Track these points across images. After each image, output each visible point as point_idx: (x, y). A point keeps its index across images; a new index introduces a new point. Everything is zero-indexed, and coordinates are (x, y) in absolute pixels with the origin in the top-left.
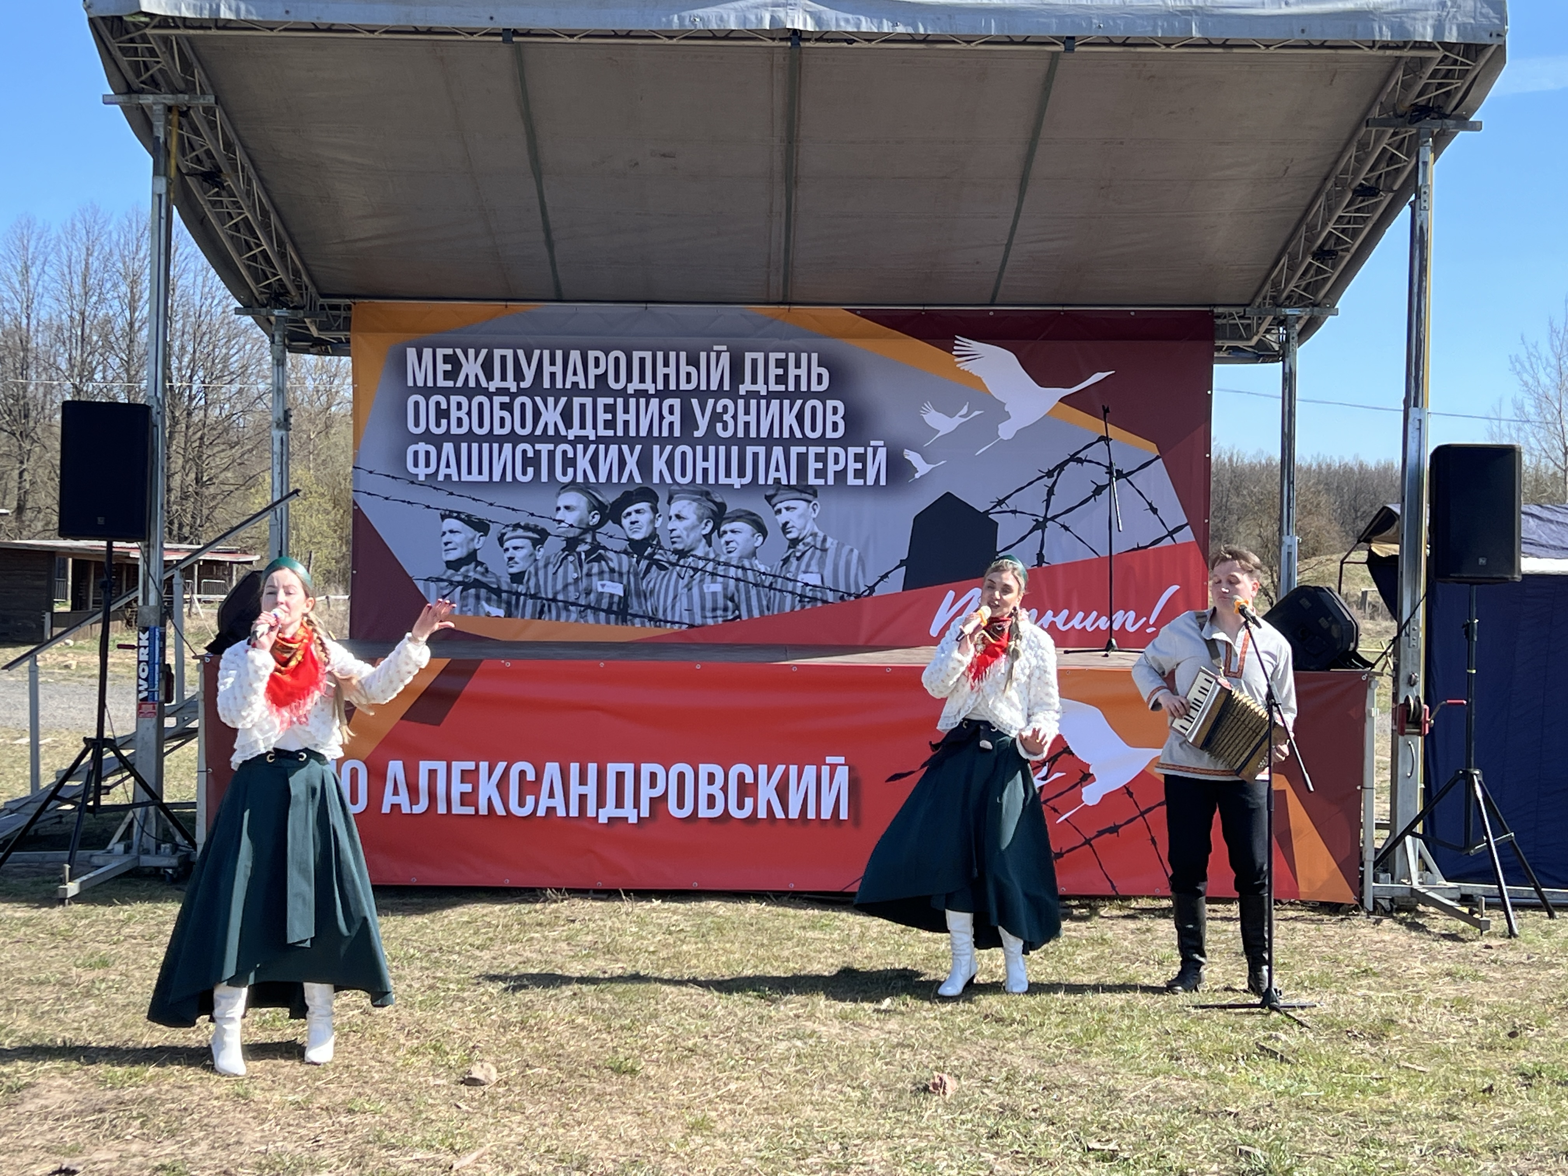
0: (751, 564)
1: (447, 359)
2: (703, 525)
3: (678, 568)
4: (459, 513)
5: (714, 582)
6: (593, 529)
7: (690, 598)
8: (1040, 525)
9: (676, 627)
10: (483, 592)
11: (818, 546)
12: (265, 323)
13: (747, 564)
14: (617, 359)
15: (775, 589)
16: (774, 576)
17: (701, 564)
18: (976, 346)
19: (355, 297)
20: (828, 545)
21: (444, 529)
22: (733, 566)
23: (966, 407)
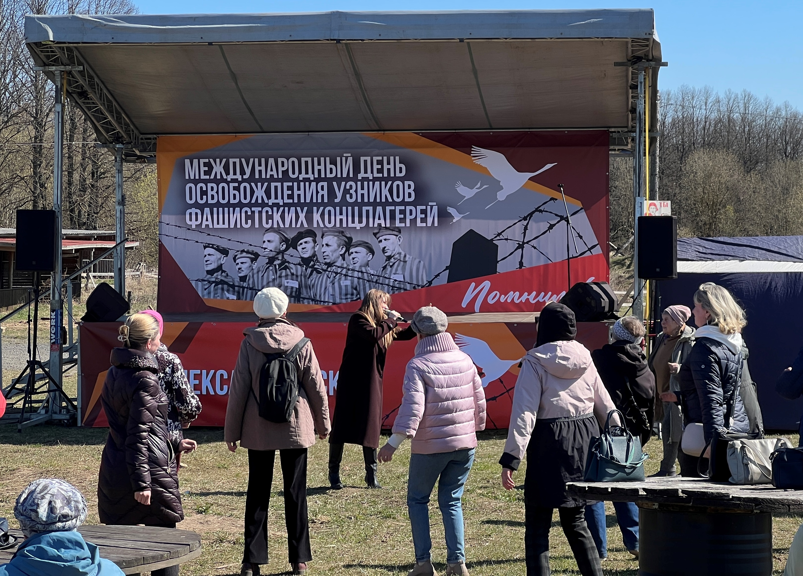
0: (366, 270)
1: (205, 164)
2: (340, 249)
3: (327, 272)
4: (213, 245)
5: (346, 279)
6: (283, 252)
7: (334, 288)
8: (521, 247)
9: (326, 304)
10: (225, 287)
11: (402, 259)
12: (113, 151)
13: (364, 270)
14: (293, 162)
15: (379, 283)
16: (378, 276)
17: (339, 270)
18: (483, 151)
19: (158, 134)
20: (407, 259)
21: (205, 254)
22: (356, 271)
23: (479, 184)
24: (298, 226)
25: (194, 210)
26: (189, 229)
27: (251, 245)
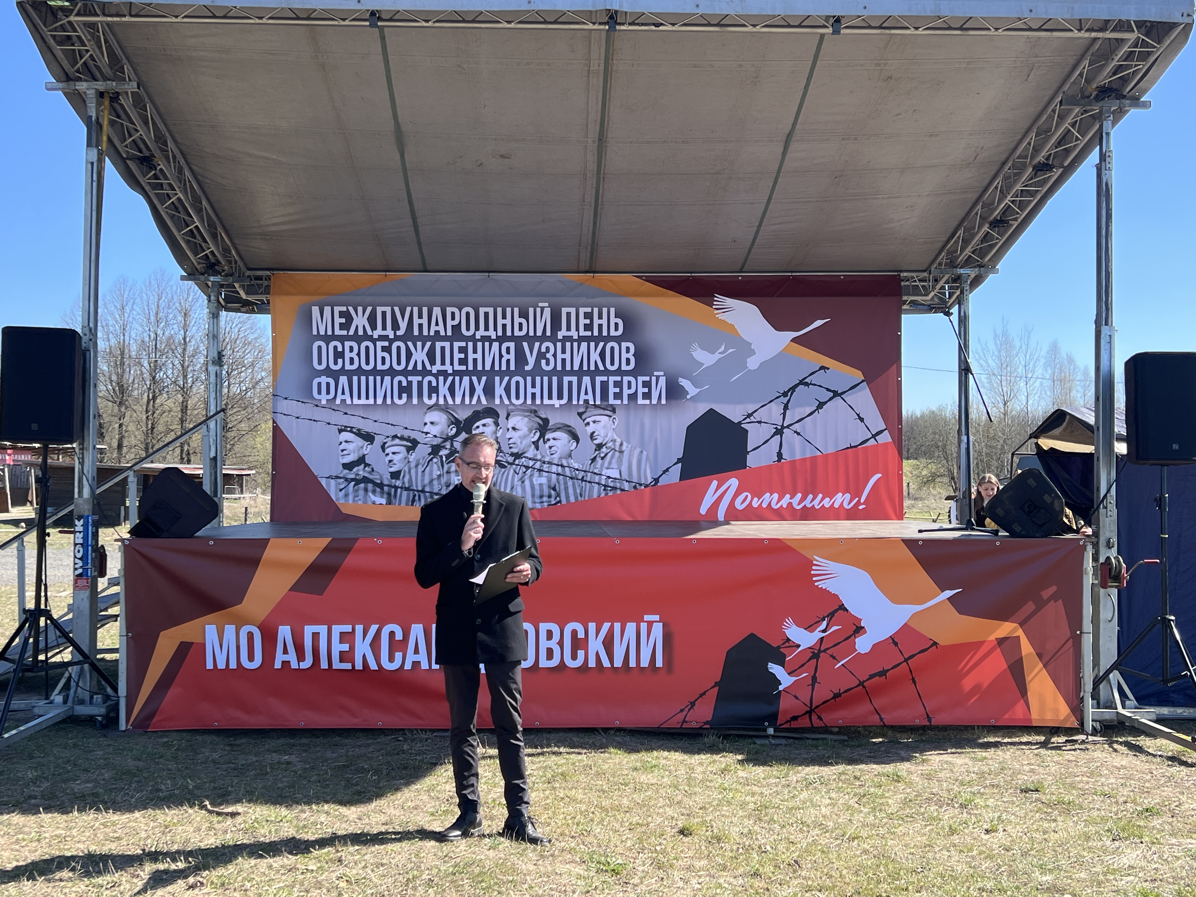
0: (568, 463)
1: (342, 314)
2: (532, 435)
3: (514, 466)
4: (352, 428)
5: (540, 476)
6: (452, 438)
7: (523, 489)
8: (779, 432)
10: (370, 486)
11: (617, 449)
12: (204, 287)
13: (565, 463)
14: (468, 314)
15: (586, 481)
16: (585, 471)
17: (531, 463)
18: (730, 302)
19: (273, 270)
20: (624, 448)
21: (341, 440)
22: (555, 464)
23: (723, 347)
24: (474, 401)
25: (324, 380)
26: (317, 406)
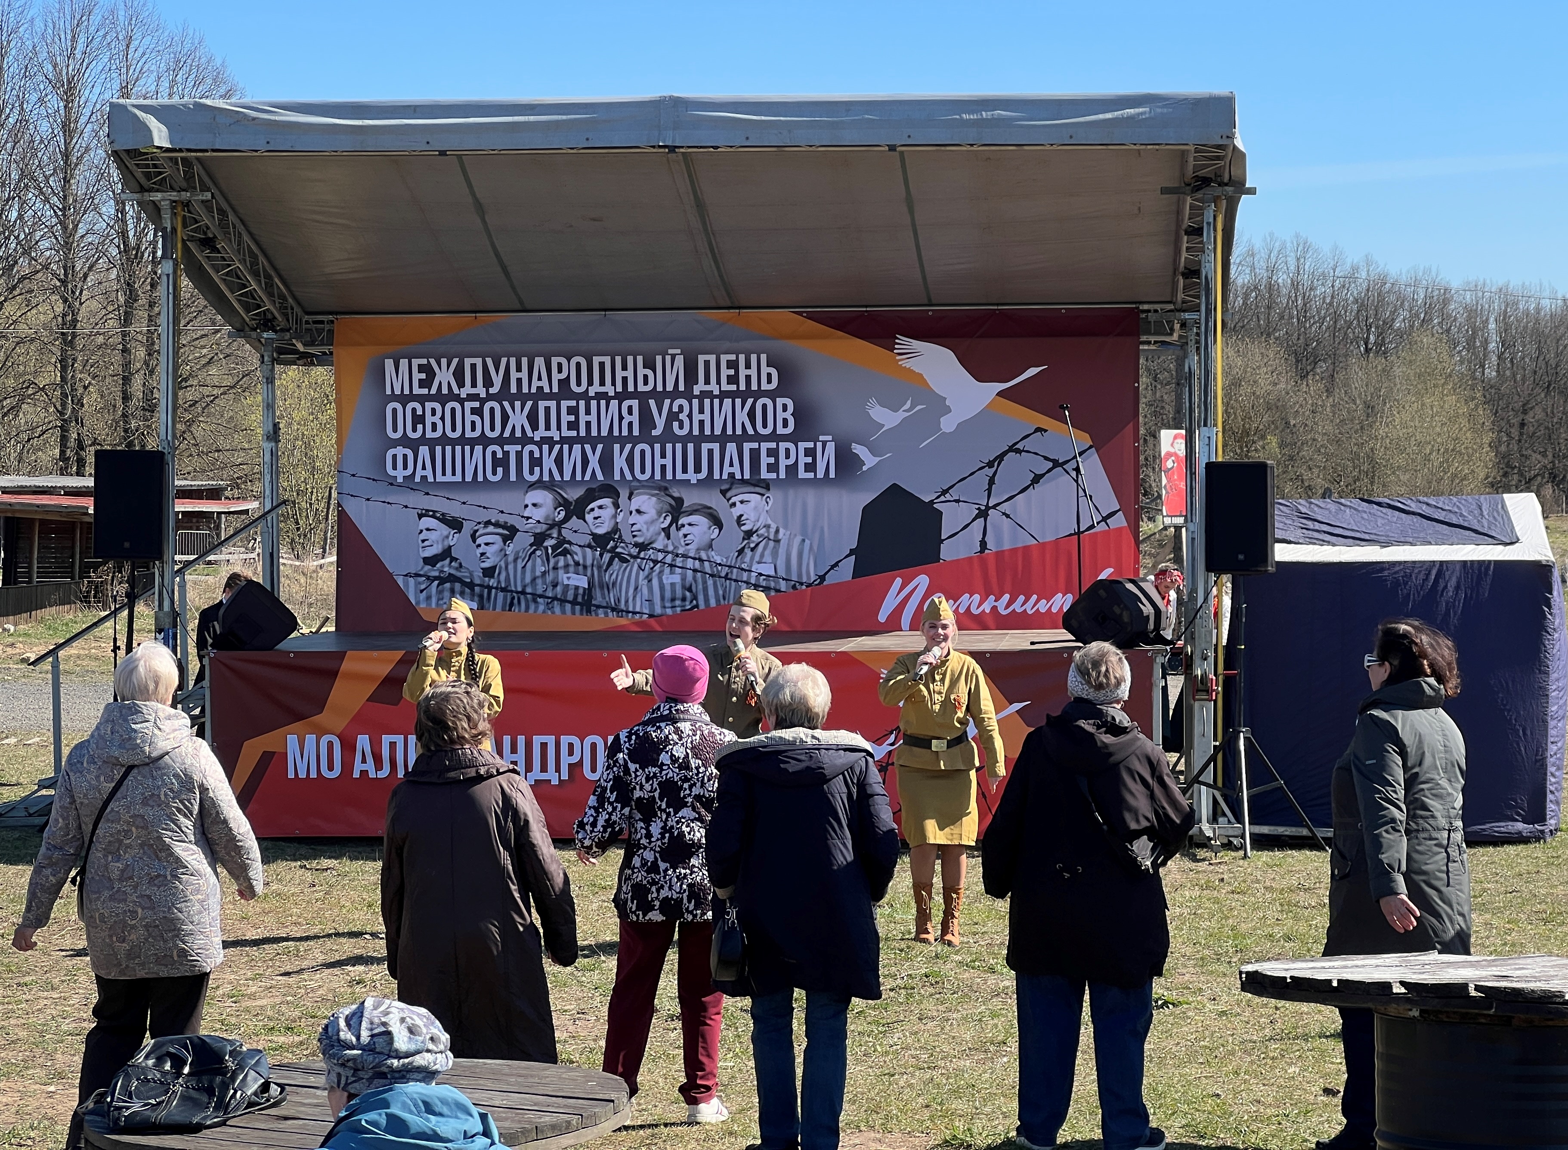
0: (708, 557)
1: (421, 368)
2: (662, 519)
3: (639, 560)
4: (434, 512)
5: (672, 573)
6: (559, 525)
7: (651, 589)
8: (983, 514)
9: (637, 617)
10: (457, 586)
11: (772, 537)
12: (257, 346)
13: (704, 556)
14: (578, 365)
15: (730, 579)
16: (730, 567)
17: (660, 556)
18: (916, 345)
19: (337, 313)
20: (781, 536)
21: (421, 527)
22: (691, 557)
23: (909, 402)
24: (587, 477)
25: (400, 451)
26: (391, 484)
27: (502, 512)
